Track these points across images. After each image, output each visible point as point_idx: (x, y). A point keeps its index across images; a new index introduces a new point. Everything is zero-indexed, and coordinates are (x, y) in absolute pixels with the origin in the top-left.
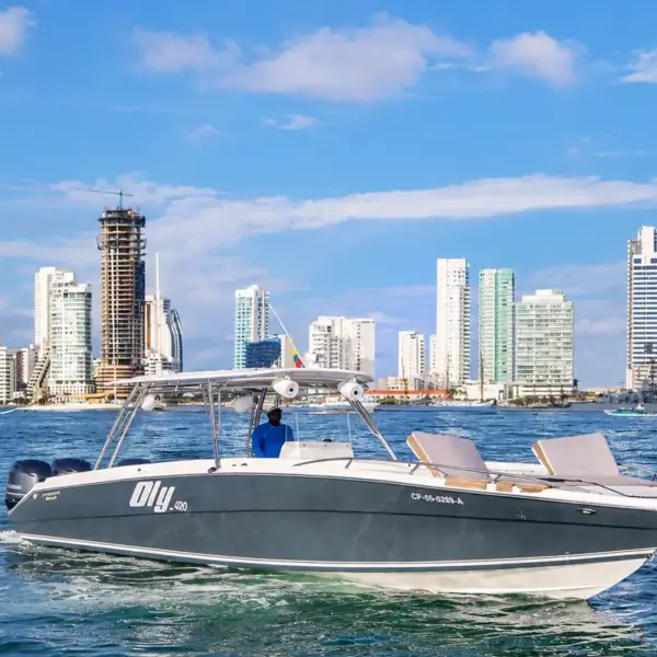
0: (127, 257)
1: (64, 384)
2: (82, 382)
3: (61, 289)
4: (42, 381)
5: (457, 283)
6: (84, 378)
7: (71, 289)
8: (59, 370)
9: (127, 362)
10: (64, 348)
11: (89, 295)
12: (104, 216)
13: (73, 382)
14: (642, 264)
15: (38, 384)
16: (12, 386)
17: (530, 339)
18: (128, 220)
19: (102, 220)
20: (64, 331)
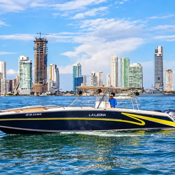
0: (42, 52)
1: (24, 89)
2: (29, 89)
3: (23, 62)
4: (17, 89)
5: (115, 62)
6: (30, 88)
7: (26, 62)
8: (22, 85)
9: (42, 83)
10: (23, 79)
11: (31, 64)
12: (35, 40)
13: (26, 89)
14: (157, 56)
15: (16, 89)
16: (7, 90)
17: (132, 76)
18: (43, 42)
19: (35, 41)
20: (23, 74)
